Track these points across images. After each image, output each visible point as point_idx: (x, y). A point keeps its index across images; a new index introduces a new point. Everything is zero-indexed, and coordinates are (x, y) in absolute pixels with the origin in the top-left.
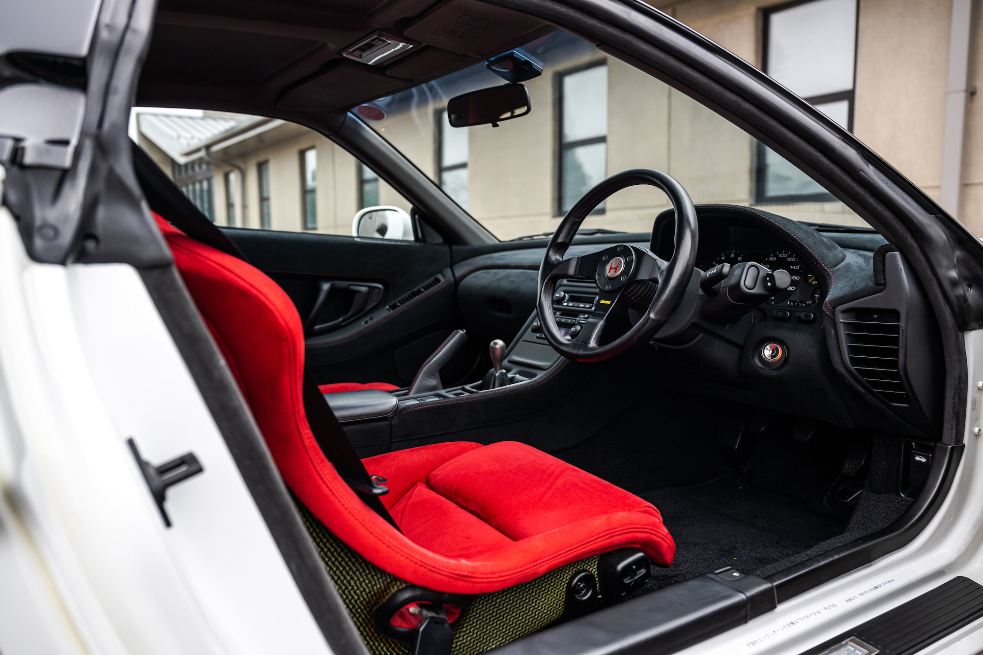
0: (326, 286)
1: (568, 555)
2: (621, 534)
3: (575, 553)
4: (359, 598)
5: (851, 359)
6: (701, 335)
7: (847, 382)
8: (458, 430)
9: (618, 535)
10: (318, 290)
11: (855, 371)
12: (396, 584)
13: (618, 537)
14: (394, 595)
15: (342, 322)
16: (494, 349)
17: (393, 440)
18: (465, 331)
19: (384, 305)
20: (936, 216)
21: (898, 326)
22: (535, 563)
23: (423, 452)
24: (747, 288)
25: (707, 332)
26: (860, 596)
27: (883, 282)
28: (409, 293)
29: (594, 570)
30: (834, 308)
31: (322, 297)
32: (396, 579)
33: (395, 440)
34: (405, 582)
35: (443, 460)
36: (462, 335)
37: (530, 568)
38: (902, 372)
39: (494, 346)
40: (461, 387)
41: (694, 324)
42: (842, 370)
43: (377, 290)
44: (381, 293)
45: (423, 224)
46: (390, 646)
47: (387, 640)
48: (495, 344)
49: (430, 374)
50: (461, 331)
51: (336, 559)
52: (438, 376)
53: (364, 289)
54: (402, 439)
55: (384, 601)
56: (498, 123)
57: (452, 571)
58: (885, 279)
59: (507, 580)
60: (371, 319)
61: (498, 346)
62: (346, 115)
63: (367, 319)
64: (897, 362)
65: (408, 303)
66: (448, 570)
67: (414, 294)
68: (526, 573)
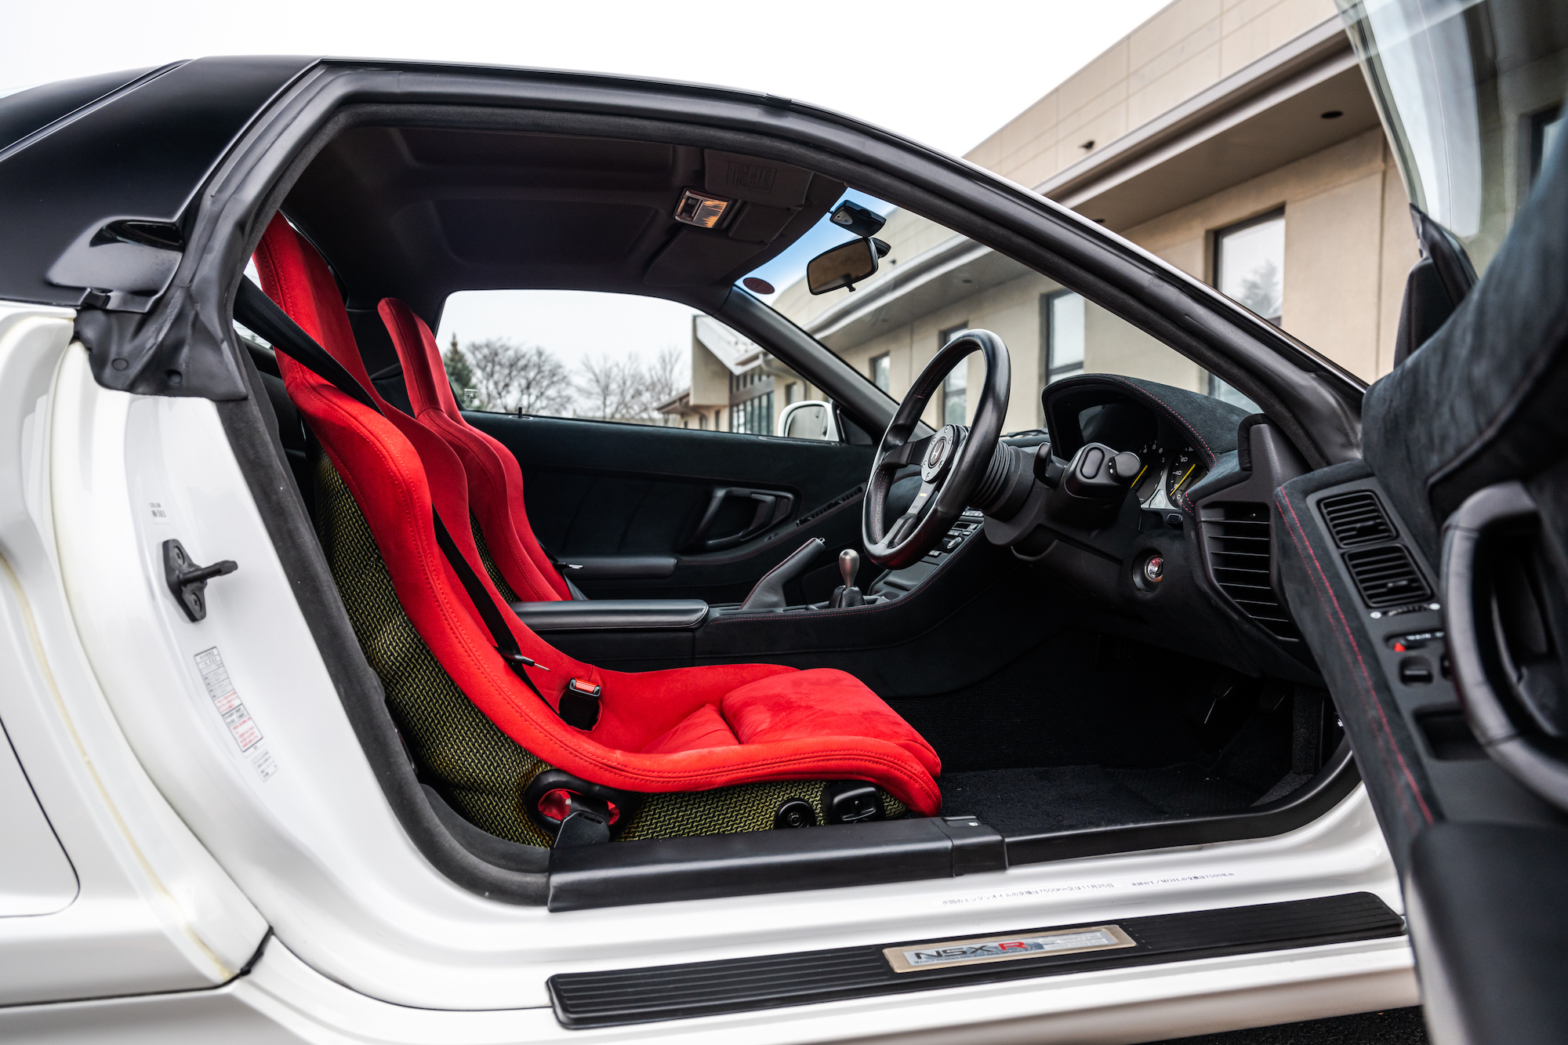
0: (720, 493)
1: (758, 770)
2: (841, 759)
3: (769, 770)
4: (510, 779)
5: (1216, 571)
6: (1056, 542)
7: (1214, 603)
8: (781, 652)
9: (836, 759)
10: (709, 497)
11: (1220, 588)
12: (541, 766)
13: (837, 762)
14: (538, 778)
15: (742, 537)
16: (844, 560)
17: (697, 656)
18: (824, 540)
19: (795, 520)
20: (1316, 374)
21: (1268, 525)
22: (711, 771)
23: (721, 670)
24: (1084, 476)
25: (1064, 538)
26: (1160, 882)
27: (1248, 465)
28: (827, 504)
29: (815, 803)
30: (1194, 502)
31: (714, 505)
32: (541, 761)
33: (699, 656)
34: (551, 766)
35: (744, 682)
36: (819, 545)
37: (702, 775)
38: (1277, 590)
39: (843, 557)
40: (805, 606)
41: (1039, 527)
42: (1205, 587)
43: (786, 500)
44: (791, 503)
45: (846, 419)
46: (544, 838)
47: (541, 831)
48: (846, 554)
49: (771, 588)
50: (818, 541)
51: (488, 732)
52: (781, 592)
53: (769, 499)
54: (708, 656)
55: (530, 782)
56: (854, 285)
57: (598, 759)
58: (1250, 462)
59: (669, 782)
60: (776, 534)
61: (848, 557)
62: (732, 288)
63: (772, 535)
64: (1268, 575)
65: (820, 516)
66: (594, 757)
67: (830, 507)
68: (696, 780)
